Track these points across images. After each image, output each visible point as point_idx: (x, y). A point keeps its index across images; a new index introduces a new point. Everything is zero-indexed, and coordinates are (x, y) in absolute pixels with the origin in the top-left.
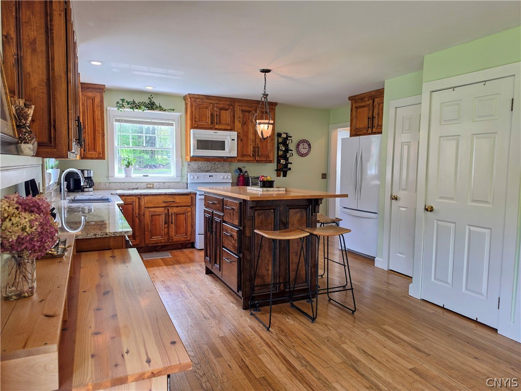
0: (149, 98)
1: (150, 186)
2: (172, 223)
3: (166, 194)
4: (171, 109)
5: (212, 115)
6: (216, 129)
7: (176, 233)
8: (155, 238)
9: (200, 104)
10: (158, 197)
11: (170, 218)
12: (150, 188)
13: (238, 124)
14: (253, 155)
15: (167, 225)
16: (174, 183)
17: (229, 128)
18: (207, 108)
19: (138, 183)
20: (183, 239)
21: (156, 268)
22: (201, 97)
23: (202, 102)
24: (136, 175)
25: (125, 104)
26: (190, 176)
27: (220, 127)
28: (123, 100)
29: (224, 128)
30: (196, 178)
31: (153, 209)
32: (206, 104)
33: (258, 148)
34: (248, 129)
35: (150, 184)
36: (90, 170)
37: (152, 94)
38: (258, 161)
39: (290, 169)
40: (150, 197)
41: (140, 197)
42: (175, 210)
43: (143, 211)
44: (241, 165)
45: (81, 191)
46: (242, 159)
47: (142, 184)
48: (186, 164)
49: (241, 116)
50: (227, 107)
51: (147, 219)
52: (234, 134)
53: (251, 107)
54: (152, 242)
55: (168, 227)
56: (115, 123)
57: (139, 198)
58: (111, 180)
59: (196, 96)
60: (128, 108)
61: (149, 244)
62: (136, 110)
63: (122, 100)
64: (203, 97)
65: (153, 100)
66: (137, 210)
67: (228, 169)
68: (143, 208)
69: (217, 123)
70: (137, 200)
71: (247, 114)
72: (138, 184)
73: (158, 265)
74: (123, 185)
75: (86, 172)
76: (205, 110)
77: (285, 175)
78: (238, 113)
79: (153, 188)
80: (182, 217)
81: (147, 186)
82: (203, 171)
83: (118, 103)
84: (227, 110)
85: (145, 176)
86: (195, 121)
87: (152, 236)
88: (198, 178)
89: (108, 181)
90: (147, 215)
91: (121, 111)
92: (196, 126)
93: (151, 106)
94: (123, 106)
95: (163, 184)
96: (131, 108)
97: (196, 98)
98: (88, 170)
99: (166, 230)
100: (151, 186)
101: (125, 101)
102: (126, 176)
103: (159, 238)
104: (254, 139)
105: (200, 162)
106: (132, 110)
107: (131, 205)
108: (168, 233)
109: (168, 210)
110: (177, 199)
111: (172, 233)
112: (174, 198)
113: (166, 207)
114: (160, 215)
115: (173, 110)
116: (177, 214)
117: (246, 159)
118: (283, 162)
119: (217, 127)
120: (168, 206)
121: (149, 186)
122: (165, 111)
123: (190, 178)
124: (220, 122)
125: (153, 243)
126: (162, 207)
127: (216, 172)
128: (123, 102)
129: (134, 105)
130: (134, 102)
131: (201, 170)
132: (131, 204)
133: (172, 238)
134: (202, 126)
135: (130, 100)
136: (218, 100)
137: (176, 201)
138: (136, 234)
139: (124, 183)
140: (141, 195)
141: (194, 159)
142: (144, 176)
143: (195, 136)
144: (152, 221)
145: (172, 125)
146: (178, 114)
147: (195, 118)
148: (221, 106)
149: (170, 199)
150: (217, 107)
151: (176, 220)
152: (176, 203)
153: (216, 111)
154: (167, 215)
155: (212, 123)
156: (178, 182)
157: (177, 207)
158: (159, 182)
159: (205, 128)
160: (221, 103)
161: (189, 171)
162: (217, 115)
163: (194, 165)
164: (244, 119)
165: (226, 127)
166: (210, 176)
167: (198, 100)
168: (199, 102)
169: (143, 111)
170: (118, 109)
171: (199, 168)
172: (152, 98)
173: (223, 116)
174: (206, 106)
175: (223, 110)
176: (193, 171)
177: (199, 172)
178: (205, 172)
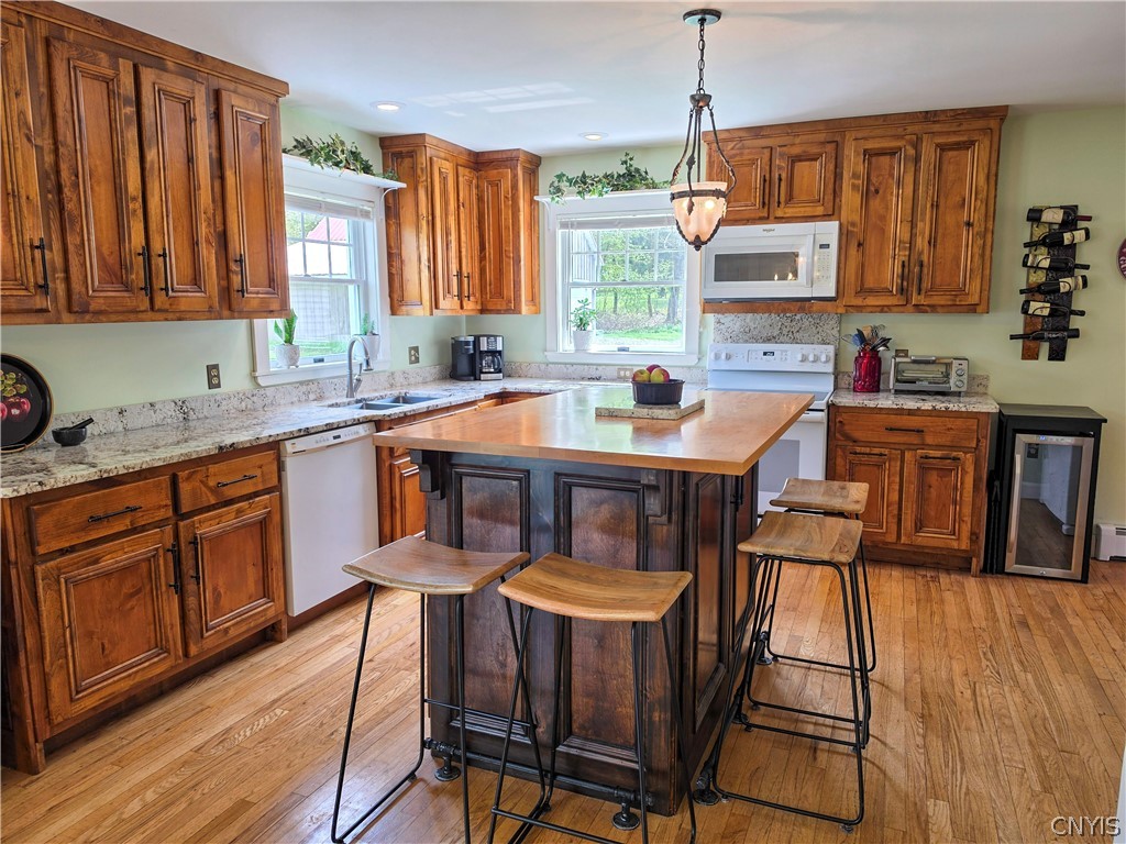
0: (623, 162)
1: (624, 374)
5: (765, 180)
6: (779, 220)
9: (735, 156)
12: (624, 378)
13: (850, 199)
14: (902, 290)
16: (680, 370)
17: (820, 210)
18: (753, 162)
19: (600, 365)
22: (736, 134)
23: (743, 148)
25: (564, 185)
27: (790, 212)
28: (560, 177)
29: (800, 215)
32: (750, 154)
33: (921, 265)
34: (887, 208)
35: (626, 369)
36: (495, 336)
37: (626, 152)
38: (919, 308)
39: (1075, 334)
44: (865, 323)
45: (475, 379)
46: (858, 302)
47: (608, 368)
48: (711, 320)
49: (861, 169)
50: (815, 150)
52: (830, 230)
53: (901, 137)
58: (551, 357)
59: (723, 136)
60: (570, 193)
62: (589, 197)
63: (557, 176)
65: (635, 164)
67: (834, 331)
69: (779, 203)
71: (885, 160)
72: (600, 368)
74: (571, 369)
75: (484, 341)
76: (746, 169)
77: (1058, 354)
78: (853, 162)
81: (619, 373)
82: (751, 340)
83: (553, 184)
84: (816, 160)
85: (623, 350)
89: (544, 360)
91: (558, 202)
93: (624, 180)
94: (561, 190)
96: (577, 193)
98: (488, 336)
100: (628, 375)
101: (565, 178)
102: (577, 350)
104: (907, 237)
106: (579, 198)
117: (871, 301)
118: (1040, 308)
119: (779, 213)
121: (622, 373)
122: (656, 187)
124: (790, 200)
127: (786, 341)
128: (560, 181)
129: (583, 183)
130: (584, 178)
131: (751, 337)
134: (737, 217)
135: (574, 173)
136: (788, 134)
139: (572, 364)
142: (619, 350)
148: (796, 151)
150: (782, 155)
153: (780, 168)
155: (764, 204)
156: (689, 367)
159: (748, 221)
160: (797, 140)
161: (718, 338)
162: (780, 180)
163: (734, 322)
164: (874, 179)
165: (809, 211)
166: (765, 354)
167: (731, 145)
168: (732, 149)
169: (601, 195)
170: (553, 199)
171: (747, 330)
172: (631, 159)
173: (803, 177)
174: (749, 157)
175: (800, 161)
176: (730, 340)
177: (746, 341)
178: (764, 342)
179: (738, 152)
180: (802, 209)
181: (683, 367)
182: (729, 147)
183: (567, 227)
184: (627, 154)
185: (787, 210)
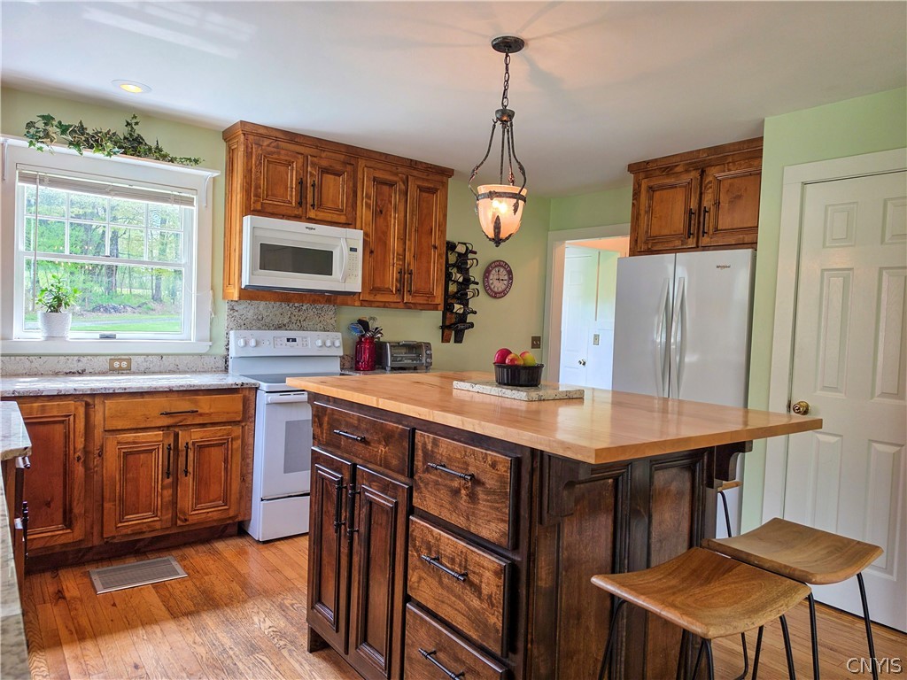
0: (128, 124)
1: (119, 365)
2: (186, 472)
3: (170, 392)
4: (190, 159)
5: (301, 183)
6: (310, 220)
7: (198, 500)
8: (133, 520)
9: (272, 153)
10: (147, 399)
11: (182, 459)
12: (119, 371)
13: (364, 213)
14: (398, 290)
15: (170, 480)
16: (190, 358)
17: (343, 219)
18: (289, 164)
19: (84, 356)
20: (216, 516)
21: (141, 632)
22: (273, 133)
23: (277, 147)
24: (79, 333)
25: (52, 130)
26: (237, 338)
27: (321, 215)
28: (48, 119)
29: (329, 219)
30: (253, 343)
31: (130, 436)
32: (287, 155)
33: (411, 274)
34: (388, 226)
35: (121, 360)
37: (136, 115)
38: (408, 306)
39: (472, 325)
40: (121, 400)
41: (89, 400)
42: (197, 435)
43: (98, 443)
44: (365, 313)
46: (370, 298)
47: (95, 359)
48: (224, 308)
49: (372, 192)
50: (339, 167)
51: (112, 464)
52: (356, 236)
53: (396, 174)
54: (124, 531)
55: (175, 485)
56: (19, 184)
57: (87, 405)
59: (261, 131)
60: (61, 143)
61: (114, 537)
62: (87, 153)
63: (43, 117)
64: (278, 135)
65: (139, 130)
66: (80, 443)
67: (332, 321)
68: (98, 432)
69: (313, 206)
70: (82, 410)
71: (385, 188)
72: (83, 359)
73: (148, 620)
74: (37, 362)
76: (282, 169)
77: (459, 340)
78: (366, 187)
79: (128, 371)
80: (216, 454)
81: (111, 365)
82: (268, 327)
83: (30, 125)
84: (339, 176)
85: (107, 337)
86: (256, 195)
87: (123, 513)
88: (257, 344)
90: (112, 451)
91: (40, 149)
92: (259, 208)
93: (133, 145)
94: (47, 135)
95: (156, 359)
96: (71, 143)
97: (261, 136)
99: (168, 493)
100: (124, 364)
101: (55, 123)
102: (49, 338)
103: (147, 518)
104: (401, 251)
105: (263, 303)
106: (74, 151)
107: (59, 428)
108: (174, 502)
109: (176, 436)
110: (204, 405)
111: (186, 500)
112: (196, 402)
113: (168, 427)
114: (151, 451)
115: (196, 161)
116: (201, 447)
117: (380, 298)
118: (458, 308)
119: (312, 214)
120: (175, 426)
121: (116, 364)
122: (172, 161)
123: (237, 343)
124: (320, 205)
125: (128, 535)
126: (159, 428)
127: (302, 328)
128: (46, 124)
129: (83, 139)
130: (82, 129)
131: (263, 324)
132: (62, 422)
133: (184, 514)
134: (275, 211)
135: (71, 120)
136: (317, 147)
137: (200, 411)
138: (76, 511)
139: (40, 356)
140: (93, 395)
141: (250, 294)
142: (103, 337)
143: (258, 233)
144: (125, 470)
145: (189, 202)
146: (209, 174)
147: (258, 187)
148: (324, 163)
149: (184, 405)
150: (313, 164)
151: (199, 463)
152: (201, 415)
153: (312, 175)
154: (174, 450)
155: (300, 204)
156: (200, 355)
157: (203, 425)
158: (148, 355)
159: (283, 216)
160: (324, 155)
161: (232, 325)
162: (313, 185)
163: (249, 310)
164: (379, 203)
165: (335, 218)
166: (288, 340)
167: (266, 142)
168: (268, 146)
169: (109, 155)
170: (31, 143)
171: (260, 317)
172: (137, 123)
173: (329, 187)
174: (287, 158)
175: (328, 173)
176: (243, 327)
177: (259, 329)
178: (275, 329)
179: (275, 150)
180: (330, 215)
181: (193, 355)
182: (265, 144)
183: (35, 183)
184: (135, 117)
185: (318, 213)
